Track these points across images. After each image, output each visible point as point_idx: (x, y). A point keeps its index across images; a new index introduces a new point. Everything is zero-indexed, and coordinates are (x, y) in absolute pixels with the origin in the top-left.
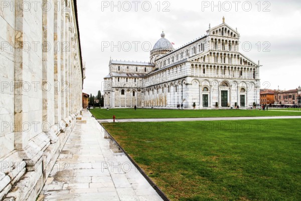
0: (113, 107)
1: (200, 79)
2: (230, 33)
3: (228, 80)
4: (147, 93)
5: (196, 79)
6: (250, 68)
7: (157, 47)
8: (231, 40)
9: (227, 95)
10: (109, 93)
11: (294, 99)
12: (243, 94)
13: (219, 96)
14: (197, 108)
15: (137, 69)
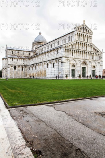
0: (9, 77)
1: (70, 59)
4: (31, 68)
5: (68, 59)
6: (98, 53)
8: (88, 35)
9: (85, 70)
10: (6, 68)
12: (94, 69)
14: (68, 78)
15: (24, 53)
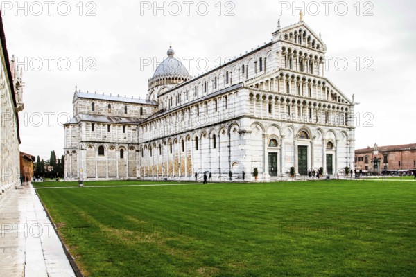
0: (84, 178)
1: (265, 123)
2: (311, 41)
3: (309, 126)
4: (147, 151)
5: (258, 123)
6: (340, 106)
7: (162, 73)
8: (314, 53)
9: (306, 155)
10: (74, 152)
11: (366, 162)
12: (330, 152)
13: (295, 156)
14: (260, 178)
15: (126, 109)
